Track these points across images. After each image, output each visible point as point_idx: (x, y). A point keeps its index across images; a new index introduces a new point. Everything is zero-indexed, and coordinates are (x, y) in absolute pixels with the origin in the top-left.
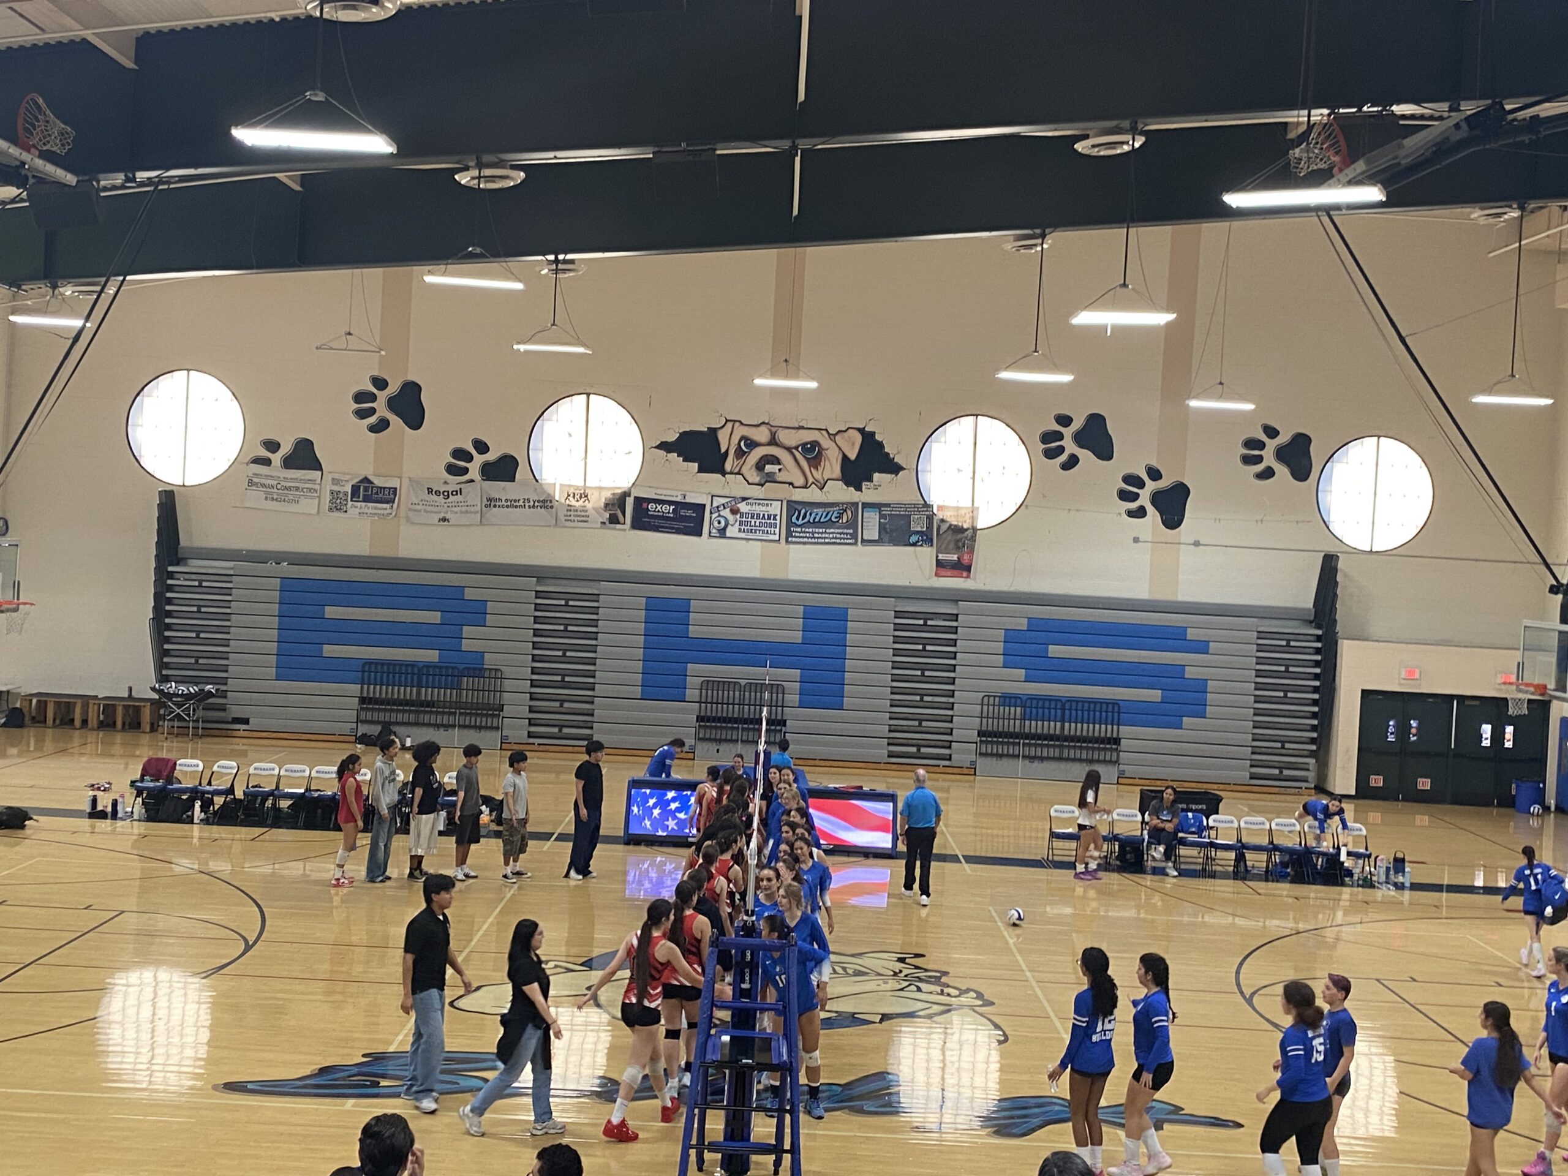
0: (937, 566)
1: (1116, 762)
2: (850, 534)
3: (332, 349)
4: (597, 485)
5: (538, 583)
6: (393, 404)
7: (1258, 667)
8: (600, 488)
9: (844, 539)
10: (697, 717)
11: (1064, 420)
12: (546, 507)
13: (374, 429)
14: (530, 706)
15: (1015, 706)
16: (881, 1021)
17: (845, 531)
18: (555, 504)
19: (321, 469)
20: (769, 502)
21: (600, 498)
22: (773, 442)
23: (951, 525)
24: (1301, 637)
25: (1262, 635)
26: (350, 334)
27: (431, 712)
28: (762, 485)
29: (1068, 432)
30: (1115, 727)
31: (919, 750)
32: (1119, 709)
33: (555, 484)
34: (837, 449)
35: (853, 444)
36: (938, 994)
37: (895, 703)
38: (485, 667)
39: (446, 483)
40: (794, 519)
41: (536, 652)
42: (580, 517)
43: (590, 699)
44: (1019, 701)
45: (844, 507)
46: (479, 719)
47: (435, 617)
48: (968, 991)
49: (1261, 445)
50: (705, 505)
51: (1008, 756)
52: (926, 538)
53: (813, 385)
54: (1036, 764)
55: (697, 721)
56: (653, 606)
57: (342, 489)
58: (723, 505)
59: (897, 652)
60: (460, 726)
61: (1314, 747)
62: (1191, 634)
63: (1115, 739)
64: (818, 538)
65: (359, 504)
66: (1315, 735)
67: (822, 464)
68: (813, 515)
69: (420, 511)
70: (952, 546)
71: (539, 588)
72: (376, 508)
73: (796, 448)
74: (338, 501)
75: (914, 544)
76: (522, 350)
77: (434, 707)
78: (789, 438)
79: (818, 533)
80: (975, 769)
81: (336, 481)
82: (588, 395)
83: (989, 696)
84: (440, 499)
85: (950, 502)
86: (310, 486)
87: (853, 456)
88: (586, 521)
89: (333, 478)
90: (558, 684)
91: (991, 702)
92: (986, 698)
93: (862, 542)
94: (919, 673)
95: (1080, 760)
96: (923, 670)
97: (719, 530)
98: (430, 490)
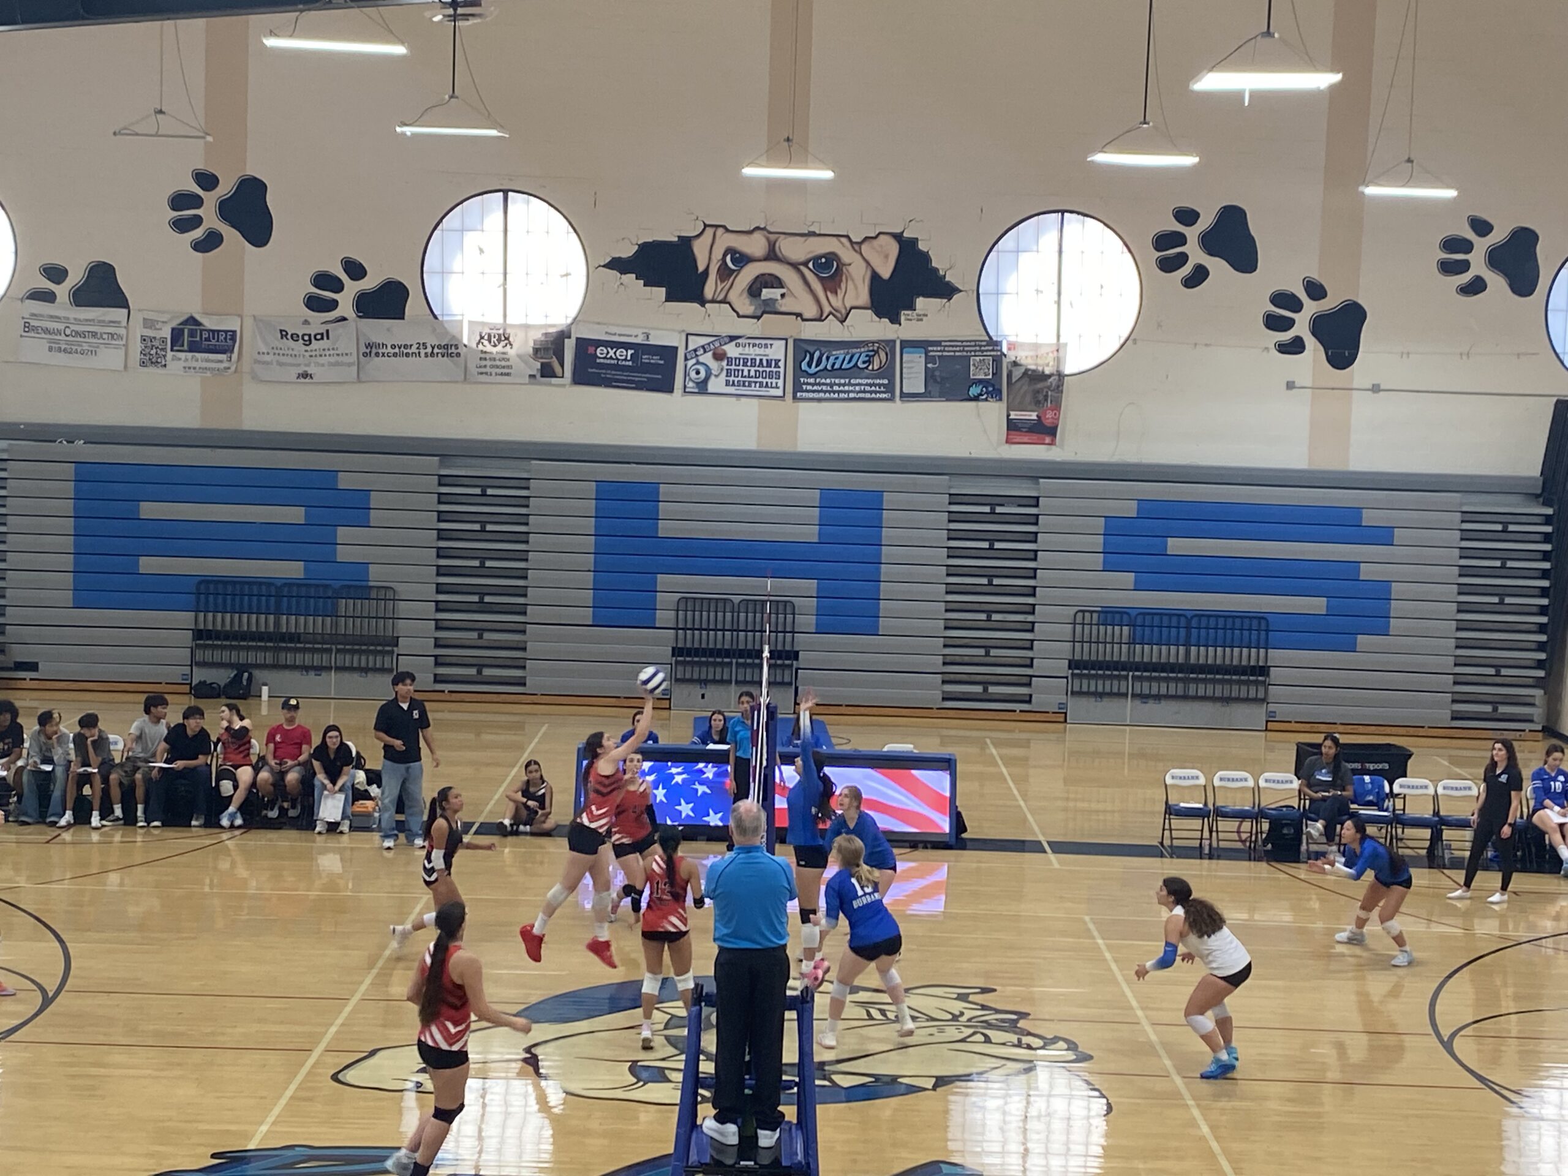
0: (1008, 429)
1: (1264, 700)
2: (883, 385)
3: (137, 134)
4: (523, 322)
5: (442, 465)
6: (226, 210)
7: (1463, 562)
8: (526, 327)
9: (876, 392)
10: (673, 649)
11: (1188, 216)
12: (451, 355)
13: (200, 246)
14: (436, 639)
15: (1121, 625)
16: (934, 1088)
17: (878, 381)
18: (462, 350)
19: (127, 306)
20: (769, 342)
21: (526, 341)
22: (772, 255)
23: (1027, 370)
24: (1524, 519)
25: (1468, 517)
26: (161, 112)
27: (296, 649)
28: (758, 318)
29: (1192, 234)
30: (1262, 651)
31: (985, 690)
32: (1268, 626)
33: (461, 322)
34: (864, 264)
35: (887, 257)
36: (1014, 1046)
37: (951, 624)
38: (371, 584)
39: (306, 322)
40: (804, 366)
41: (443, 562)
42: (502, 369)
43: (520, 627)
44: (1125, 618)
45: (873, 348)
46: (363, 658)
47: (295, 515)
48: (1056, 1039)
49: (1466, 246)
50: (676, 348)
51: (1111, 694)
52: (992, 390)
53: (827, 174)
54: (1151, 706)
55: (673, 655)
56: (607, 492)
57: (159, 335)
58: (703, 347)
60: (339, 669)
61: (1541, 673)
62: (1369, 518)
63: (1261, 667)
64: (839, 392)
65: (182, 355)
66: (1542, 656)
67: (843, 286)
68: (832, 359)
69: (270, 363)
70: (1028, 398)
71: (443, 472)
72: (207, 361)
73: (805, 264)
74: (153, 352)
75: (976, 399)
76: (409, 134)
77: (299, 642)
78: (795, 250)
79: (839, 385)
80: (1066, 713)
81: (148, 323)
82: (506, 192)
83: (1083, 611)
84: (299, 346)
85: (1026, 337)
86: (112, 330)
87: (886, 272)
88: (508, 374)
89: (144, 319)
90: (474, 607)
91: (1087, 620)
92: (1080, 615)
93: (901, 397)
94: (985, 581)
95: (1213, 699)
96: (990, 577)
97: (697, 384)
98: (283, 334)
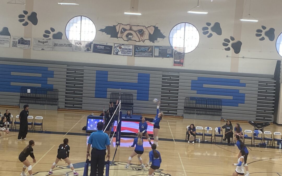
0: (174, 63)
1: (221, 115)
2: (151, 54)
3: (11, 3)
4: (84, 40)
5: (67, 67)
6: (29, 18)
7: (259, 90)
8: (84, 41)
9: (149, 55)
11: (209, 24)
12: (70, 46)
13: (24, 25)
14: (65, 99)
17: (150, 53)
18: (72, 45)
19: (10, 35)
20: (130, 45)
21: (84, 43)
22: (131, 29)
23: (178, 52)
24: (271, 83)
25: (260, 82)
27: (39, 100)
28: (128, 41)
29: (210, 27)
30: (220, 106)
31: (168, 112)
32: (221, 101)
33: (72, 40)
34: (148, 32)
35: (152, 30)
37: (162, 99)
38: (54, 88)
39: (43, 39)
40: (136, 50)
41: (67, 85)
42: (79, 49)
43: (81, 97)
44: (195, 99)
45: (149, 47)
46: (52, 102)
47: (40, 75)
48: (167, 174)
49: (261, 31)
50: (112, 46)
51: (192, 113)
52: (171, 56)
54: (199, 116)
56: (98, 73)
57: (16, 41)
58: (117, 46)
59: (163, 86)
60: (47, 104)
61: (273, 112)
62: (241, 81)
63: (220, 109)
65: (20, 45)
66: (273, 108)
67: (144, 36)
68: (141, 49)
69: (36, 47)
70: (178, 57)
72: (24, 46)
73: (137, 31)
74: (15, 44)
75: (168, 57)
76: (61, 4)
77: (40, 99)
78: (135, 28)
79: (143, 54)
80: (183, 117)
81: (14, 39)
83: (187, 98)
84: (42, 44)
85: (178, 46)
86: (7, 40)
87: (152, 33)
88: (81, 50)
89: (13, 38)
90: (73, 93)
91: (188, 99)
92: (186, 98)
93: (154, 56)
94: (169, 91)
95: (211, 115)
96: (170, 91)
97: (116, 53)
98: (39, 41)
